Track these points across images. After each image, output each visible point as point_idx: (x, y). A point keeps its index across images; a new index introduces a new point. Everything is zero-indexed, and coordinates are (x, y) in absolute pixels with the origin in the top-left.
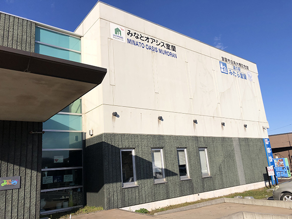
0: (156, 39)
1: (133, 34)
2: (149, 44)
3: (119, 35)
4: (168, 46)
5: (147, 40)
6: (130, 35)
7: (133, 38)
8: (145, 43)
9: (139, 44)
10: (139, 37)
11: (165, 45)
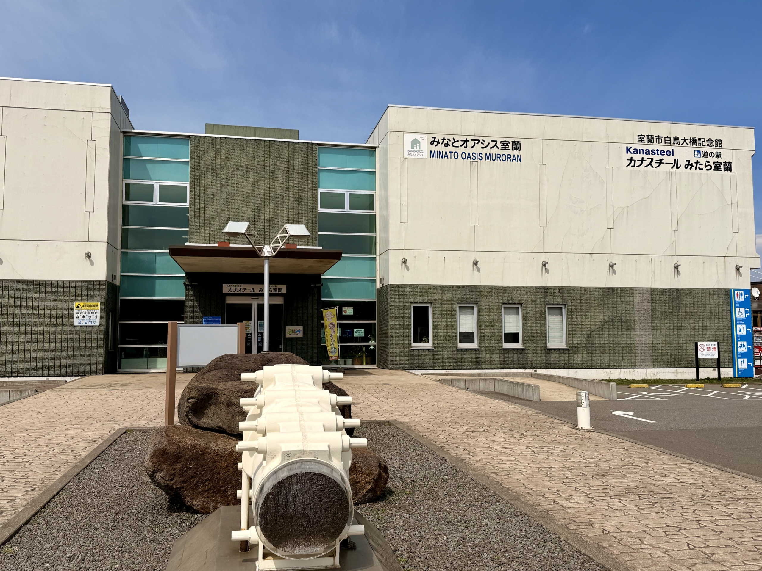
0: (481, 139)
1: (441, 141)
2: (469, 150)
3: (418, 149)
4: (505, 145)
5: (465, 145)
6: (435, 143)
7: (441, 148)
8: (461, 150)
9: (449, 154)
10: (450, 143)
11: (499, 145)
